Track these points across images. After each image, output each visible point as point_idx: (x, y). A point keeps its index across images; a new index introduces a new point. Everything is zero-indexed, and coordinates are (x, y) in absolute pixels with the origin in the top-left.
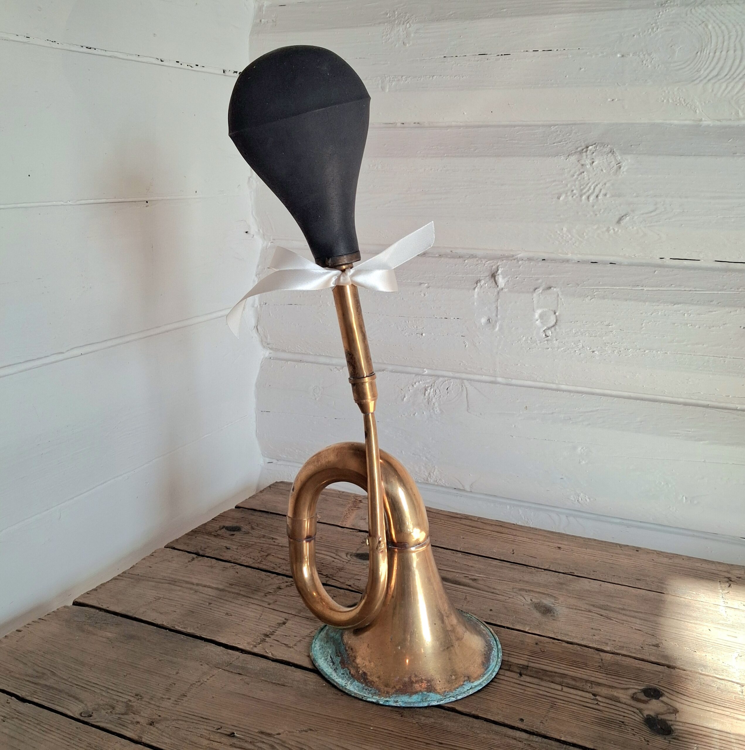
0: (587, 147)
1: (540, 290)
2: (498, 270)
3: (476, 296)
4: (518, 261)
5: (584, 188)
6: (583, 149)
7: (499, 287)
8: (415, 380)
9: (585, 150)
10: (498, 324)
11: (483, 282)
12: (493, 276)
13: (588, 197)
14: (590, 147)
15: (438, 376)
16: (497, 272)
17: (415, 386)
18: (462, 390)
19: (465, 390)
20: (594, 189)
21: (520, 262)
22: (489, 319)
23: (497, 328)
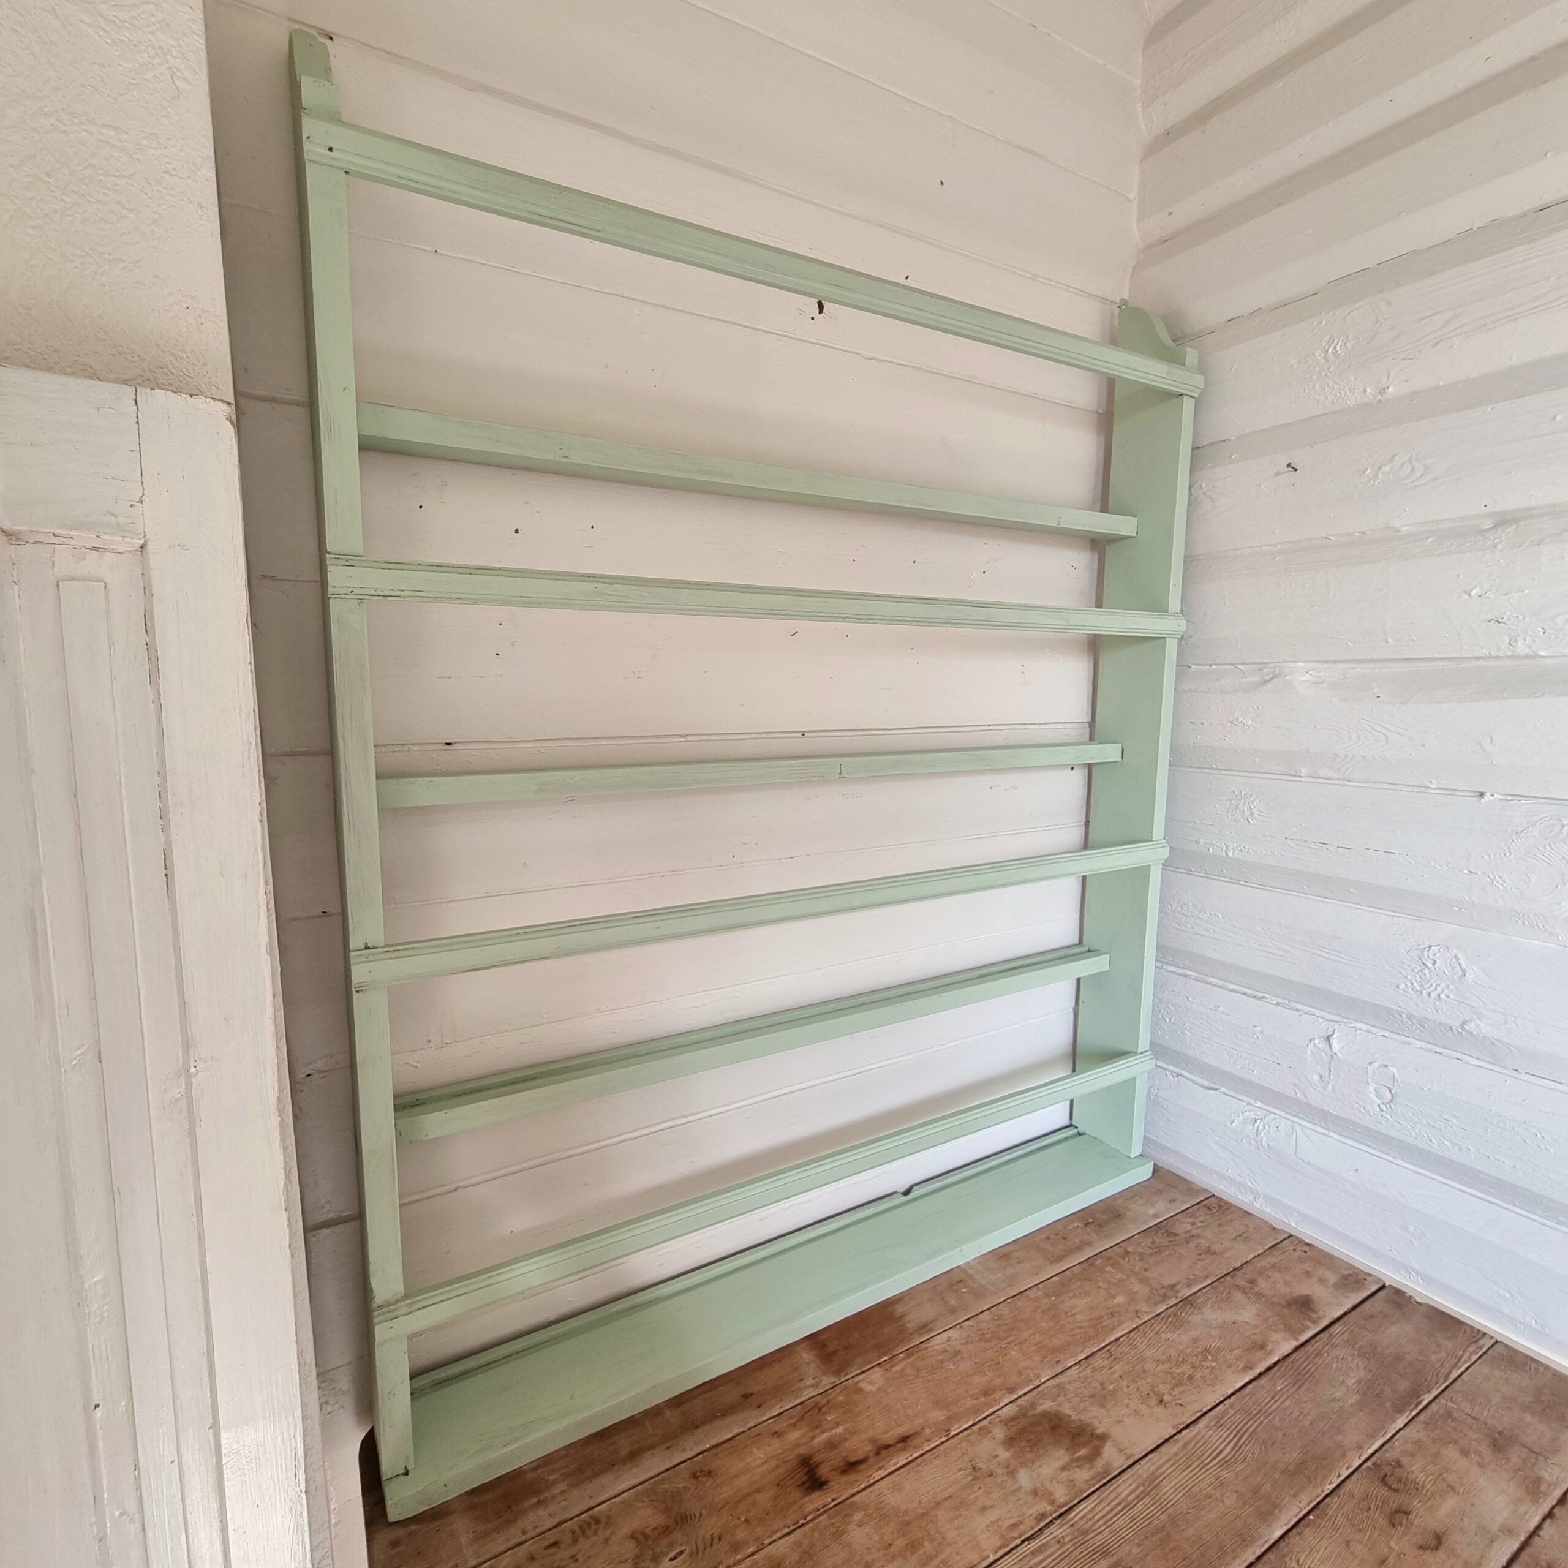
0: (1430, 947)
1: (1376, 1065)
2: (1334, 1033)
3: (1309, 1052)
4: (1356, 1030)
5: (1426, 984)
6: (1425, 948)
7: (1333, 1051)
8: (1246, 1109)
9: (1427, 949)
10: (1330, 1085)
11: (1317, 1041)
12: (1328, 1039)
13: (1429, 995)
14: (1433, 948)
15: (1270, 1112)
16: (1332, 1035)
17: (1245, 1114)
18: (1292, 1133)
19: (1295, 1132)
20: (1436, 988)
21: (1358, 1032)
22: (1321, 1077)
23: (1329, 1088)
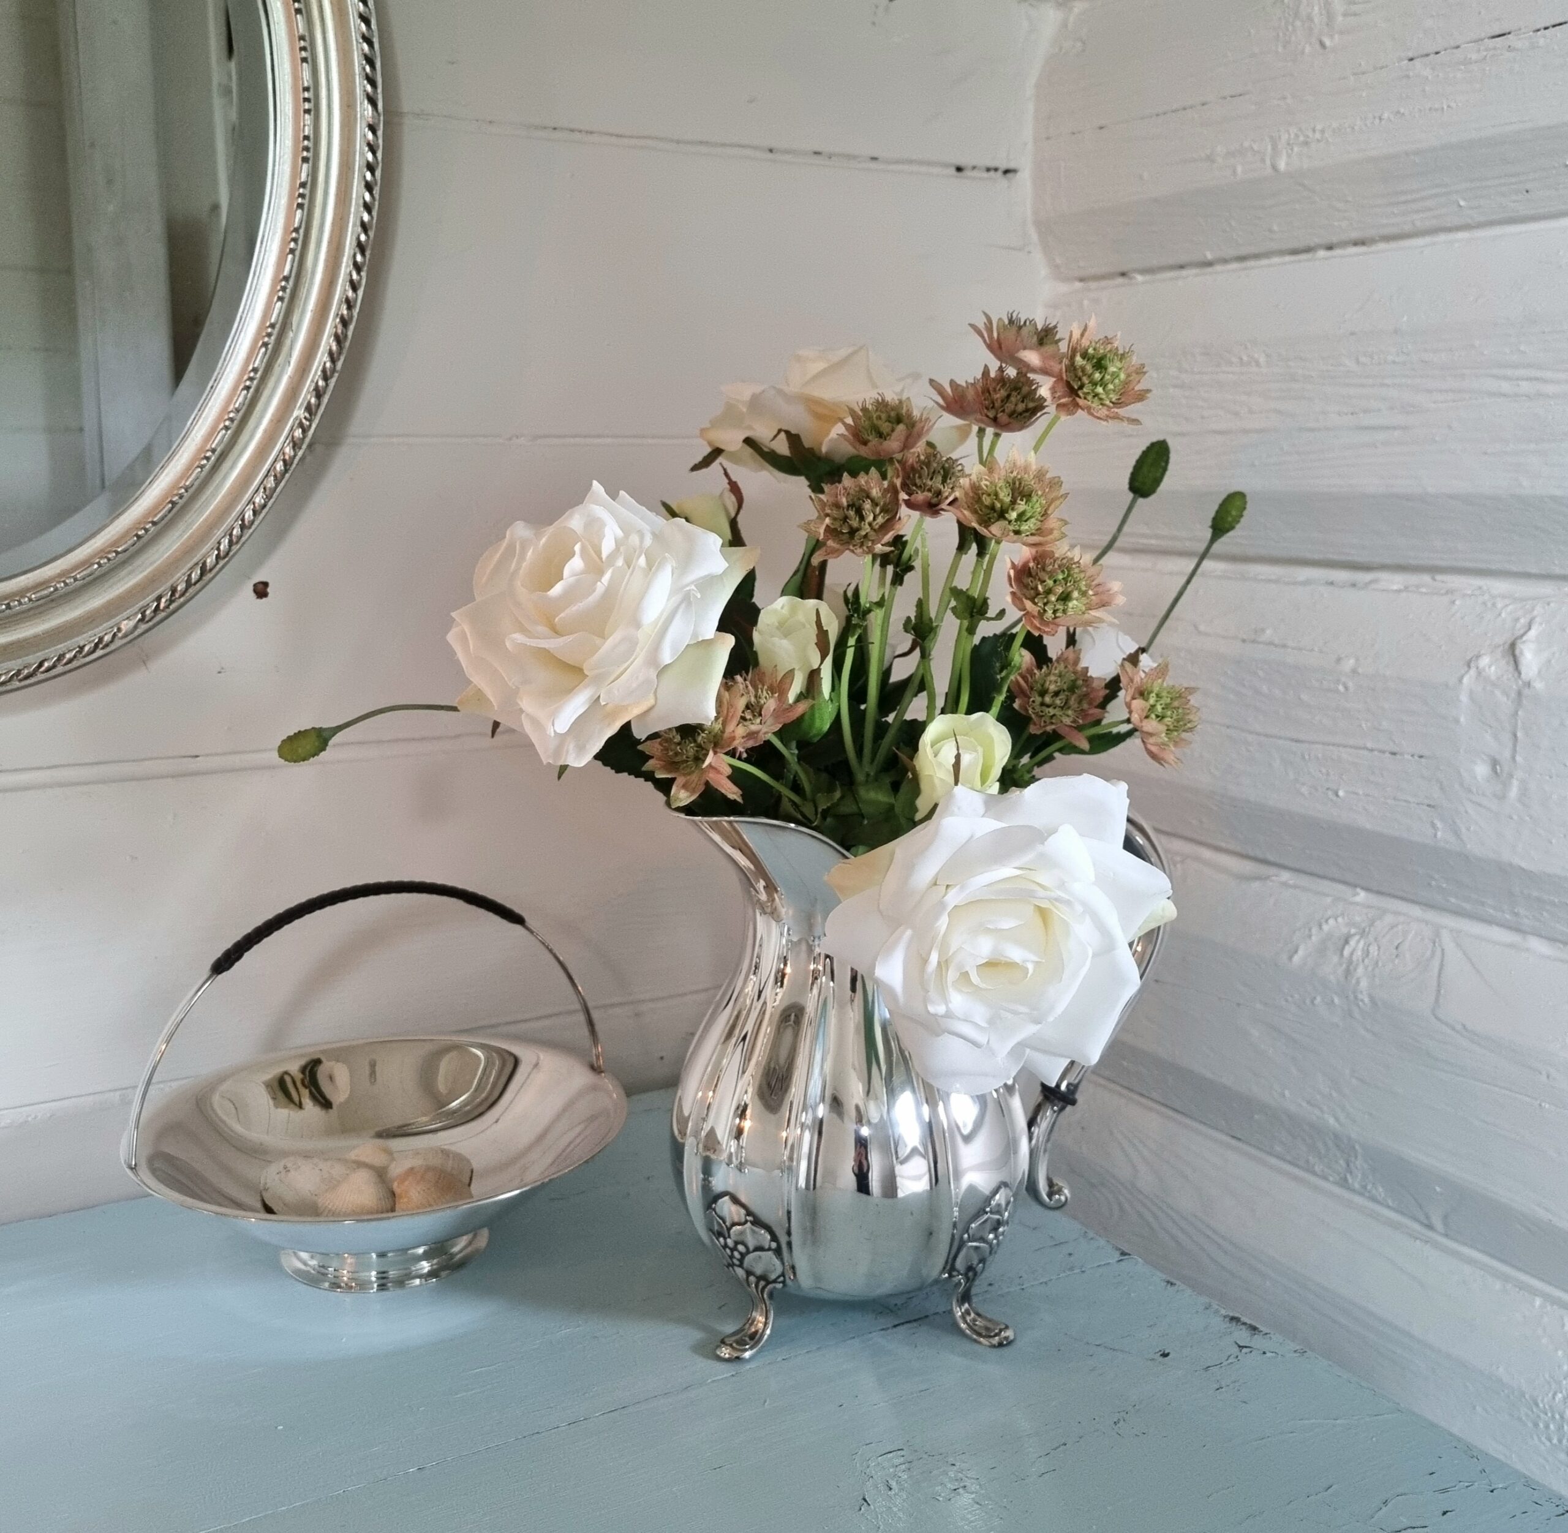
2: (1528, 631)
3: (1464, 698)
7: (1523, 676)
8: (1329, 913)
10: (1515, 783)
11: (1484, 661)
12: (1513, 649)
15: (1384, 912)
16: (1524, 636)
17: (1325, 927)
18: (1433, 953)
19: (1439, 955)
22: (1494, 763)
23: (1514, 792)
